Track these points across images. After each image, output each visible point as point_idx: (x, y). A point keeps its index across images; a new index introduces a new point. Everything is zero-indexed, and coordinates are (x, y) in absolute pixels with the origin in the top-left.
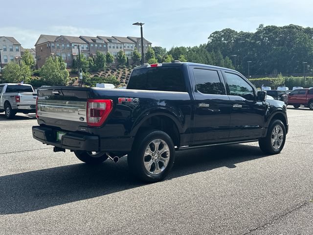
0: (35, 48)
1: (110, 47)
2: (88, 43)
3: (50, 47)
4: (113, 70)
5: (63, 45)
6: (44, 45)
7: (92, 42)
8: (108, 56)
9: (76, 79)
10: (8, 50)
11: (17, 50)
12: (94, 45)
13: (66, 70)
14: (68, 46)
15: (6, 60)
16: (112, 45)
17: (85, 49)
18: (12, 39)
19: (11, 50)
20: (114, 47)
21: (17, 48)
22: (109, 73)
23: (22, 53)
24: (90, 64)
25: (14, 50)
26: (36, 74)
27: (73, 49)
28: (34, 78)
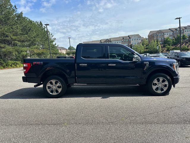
0: (148, 37)
1: (186, 31)
2: (173, 31)
3: (154, 36)
4: (186, 43)
5: (160, 34)
6: (151, 35)
7: (175, 30)
8: (184, 36)
9: (165, 49)
10: (136, 40)
11: (140, 39)
12: (176, 32)
13: (159, 45)
14: (162, 34)
15: (135, 44)
16: (187, 30)
17: (171, 34)
18: (138, 35)
19: (137, 39)
20: (188, 31)
21: (140, 38)
22: (184, 44)
23: (142, 40)
24: (173, 41)
25: (139, 39)
26: (147, 49)
27: (165, 35)
28: (145, 50)
